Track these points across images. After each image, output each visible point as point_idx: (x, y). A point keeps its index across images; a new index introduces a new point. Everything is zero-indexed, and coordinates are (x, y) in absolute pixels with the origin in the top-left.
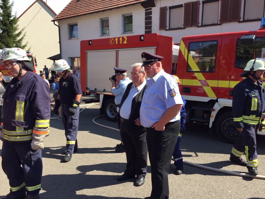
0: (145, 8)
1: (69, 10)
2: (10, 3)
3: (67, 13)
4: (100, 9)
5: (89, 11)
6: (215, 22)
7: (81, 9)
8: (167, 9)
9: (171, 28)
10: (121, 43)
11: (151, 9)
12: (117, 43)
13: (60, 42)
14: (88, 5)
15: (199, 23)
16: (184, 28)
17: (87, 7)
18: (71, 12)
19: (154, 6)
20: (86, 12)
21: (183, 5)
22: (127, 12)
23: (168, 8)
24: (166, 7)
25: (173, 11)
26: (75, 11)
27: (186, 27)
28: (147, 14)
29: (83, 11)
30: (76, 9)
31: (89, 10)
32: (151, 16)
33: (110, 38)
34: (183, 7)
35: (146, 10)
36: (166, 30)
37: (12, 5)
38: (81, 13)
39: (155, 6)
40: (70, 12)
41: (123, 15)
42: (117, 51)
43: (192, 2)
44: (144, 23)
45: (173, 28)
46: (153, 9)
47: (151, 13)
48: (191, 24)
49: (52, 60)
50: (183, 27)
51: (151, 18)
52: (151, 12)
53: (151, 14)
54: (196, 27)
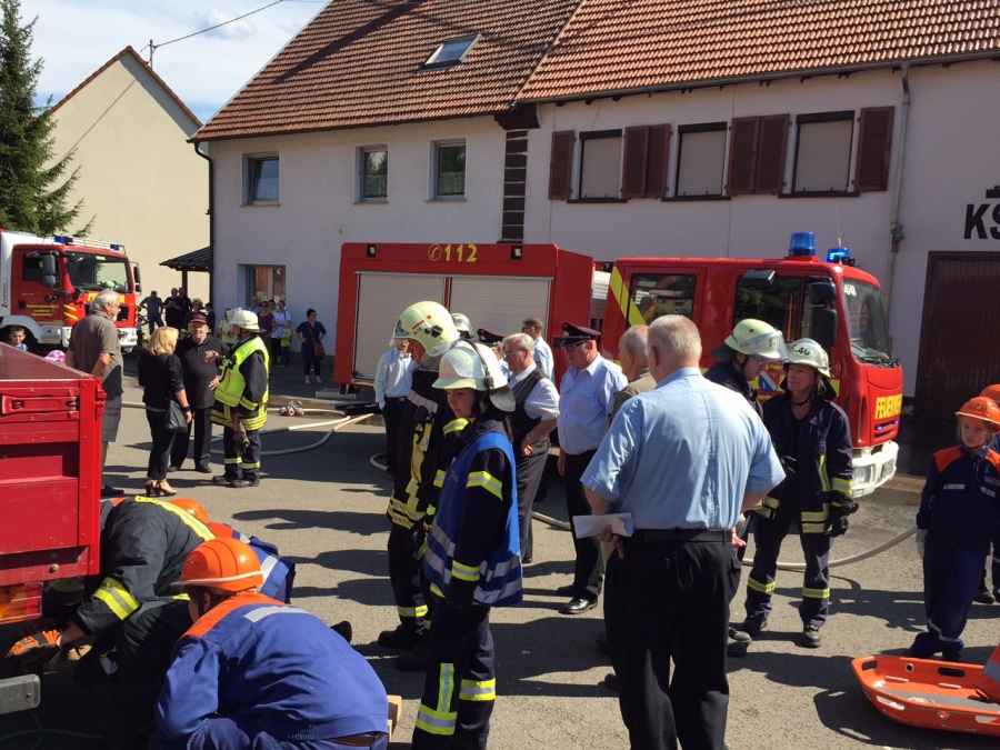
0: (505, 128)
1: (251, 110)
2: (30, 65)
3: (244, 119)
4: (360, 117)
5: (322, 121)
6: (714, 190)
7: (292, 109)
8: (575, 140)
9: (583, 196)
10: (460, 260)
11: (525, 134)
12: (448, 259)
13: (211, 212)
14: (319, 99)
15: (667, 189)
16: (624, 201)
17: (315, 106)
18: (259, 118)
19: (535, 125)
20: (310, 122)
21: (623, 133)
22: (448, 134)
23: (577, 136)
24: (573, 132)
25: (591, 145)
26: (272, 116)
27: (630, 198)
28: (511, 147)
29: (302, 119)
30: (277, 110)
31: (323, 117)
32: (524, 153)
33: (430, 245)
34: (620, 136)
35: (509, 136)
36: (570, 201)
37: (36, 72)
38: (293, 123)
39: (537, 126)
40: (253, 118)
41: (434, 142)
42: (447, 278)
43: (650, 127)
44: (502, 176)
45: (590, 196)
46: (532, 133)
47: (523, 146)
48: (643, 189)
49: (178, 269)
50: (620, 197)
51: (523, 160)
52: (525, 142)
53: (526, 150)
54: (659, 200)
